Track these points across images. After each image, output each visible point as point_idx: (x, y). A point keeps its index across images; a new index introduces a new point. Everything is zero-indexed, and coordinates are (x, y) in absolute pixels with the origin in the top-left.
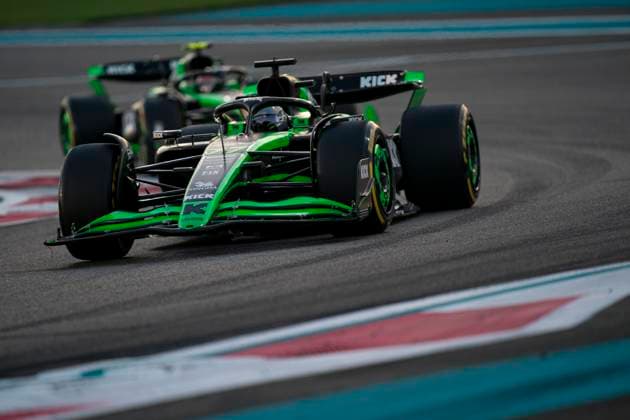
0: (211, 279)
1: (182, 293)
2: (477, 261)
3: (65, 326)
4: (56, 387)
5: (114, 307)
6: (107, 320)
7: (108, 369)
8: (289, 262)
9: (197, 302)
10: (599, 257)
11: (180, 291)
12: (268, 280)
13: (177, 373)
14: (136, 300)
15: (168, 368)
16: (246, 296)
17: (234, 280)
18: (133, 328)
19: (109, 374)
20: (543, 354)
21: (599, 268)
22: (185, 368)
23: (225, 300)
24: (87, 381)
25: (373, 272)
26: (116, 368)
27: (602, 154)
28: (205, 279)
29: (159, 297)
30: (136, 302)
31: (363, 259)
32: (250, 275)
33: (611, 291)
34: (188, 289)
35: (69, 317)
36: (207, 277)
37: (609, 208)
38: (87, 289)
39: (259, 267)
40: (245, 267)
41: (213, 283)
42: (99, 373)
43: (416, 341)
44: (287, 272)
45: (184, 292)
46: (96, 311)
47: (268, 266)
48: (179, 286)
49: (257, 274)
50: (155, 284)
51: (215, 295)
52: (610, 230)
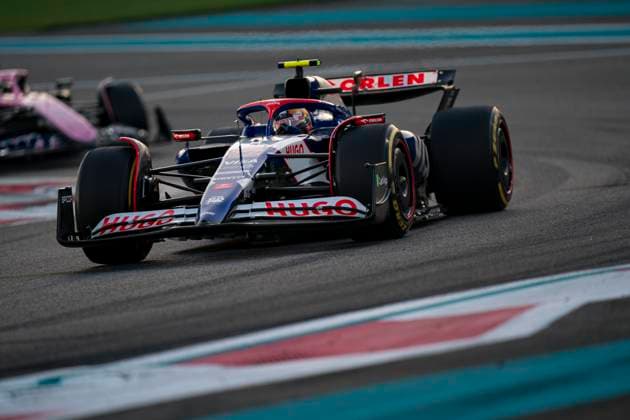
0: (169, 288)
1: (140, 300)
2: (433, 269)
3: (21, 334)
4: (13, 394)
5: (69, 315)
6: (63, 328)
7: (66, 377)
8: (246, 270)
9: (153, 310)
10: (555, 266)
11: (135, 299)
12: (225, 288)
13: (135, 381)
14: (93, 308)
15: (125, 376)
16: (202, 305)
17: (190, 288)
18: (90, 336)
19: (65, 382)
20: (501, 363)
21: (556, 277)
22: (144, 376)
23: (183, 307)
24: (45, 390)
25: (330, 280)
26: (73, 376)
27: (559, 163)
28: (162, 287)
29: (117, 305)
30: (93, 311)
31: (320, 267)
32: (207, 284)
33: (567, 299)
34: (145, 297)
35: (25, 325)
36: (163, 285)
37: (565, 217)
38: (44, 297)
39: (216, 276)
40: (202, 275)
41: (170, 292)
42: (55, 381)
43: (373, 349)
44: (244, 280)
45: (141, 300)
46: (52, 319)
47: (225, 274)
48: (136, 294)
49: (215, 282)
50: (112, 292)
51: (172, 303)
52: (566, 238)
